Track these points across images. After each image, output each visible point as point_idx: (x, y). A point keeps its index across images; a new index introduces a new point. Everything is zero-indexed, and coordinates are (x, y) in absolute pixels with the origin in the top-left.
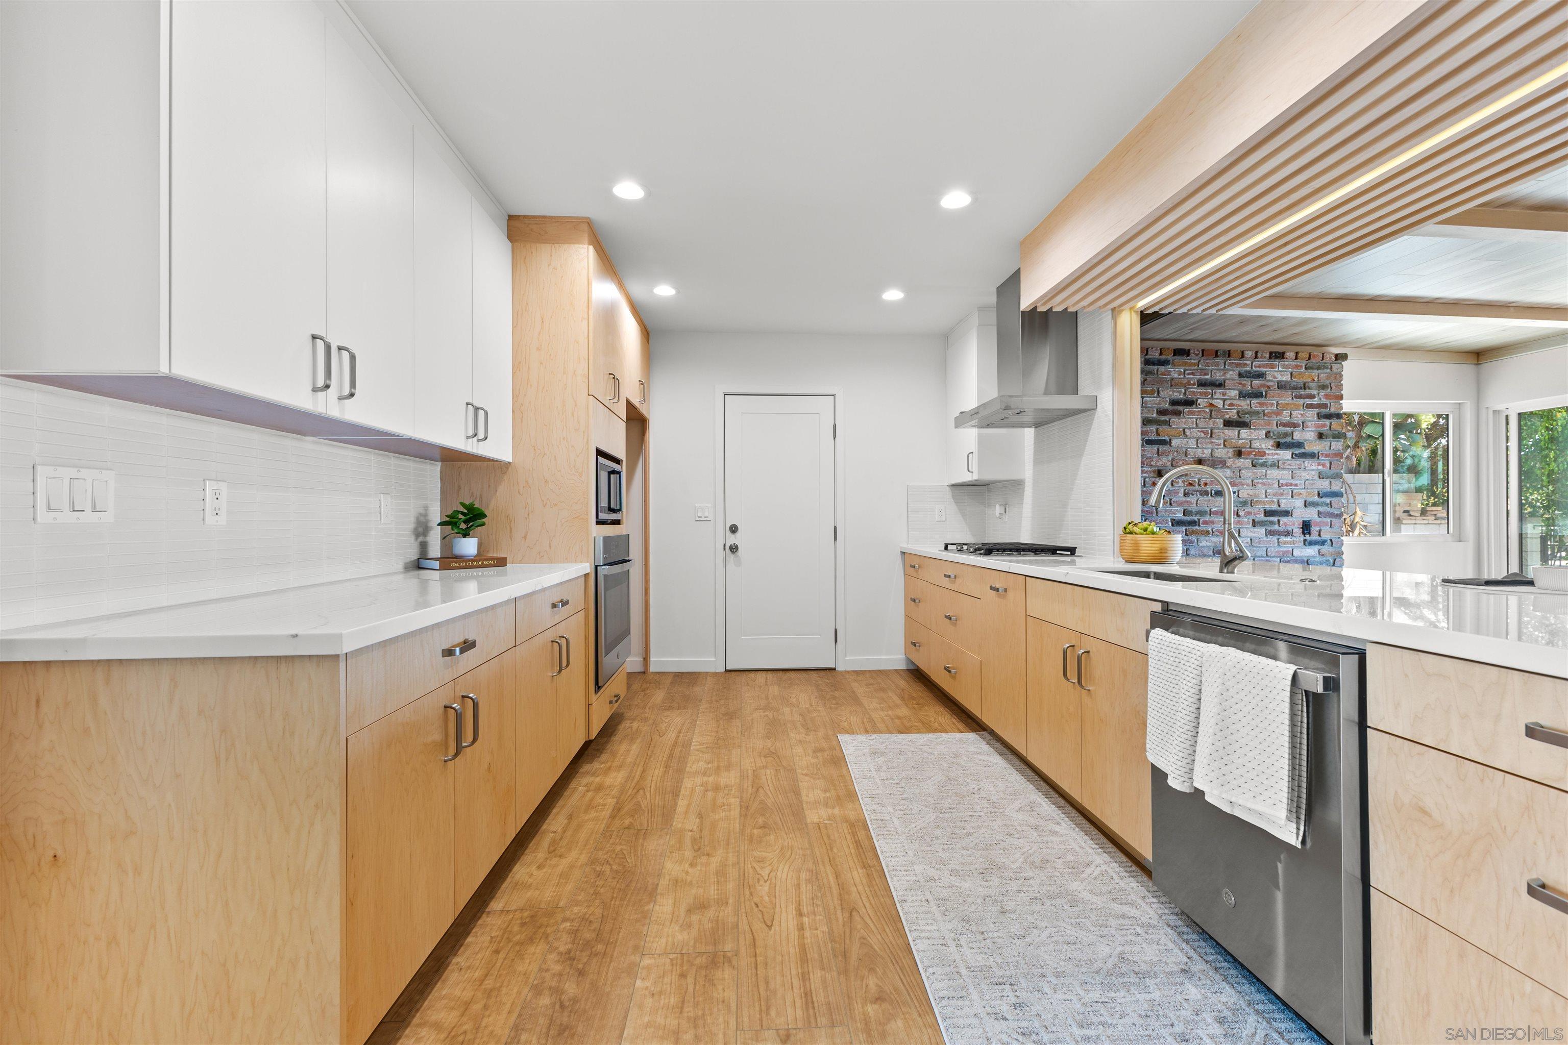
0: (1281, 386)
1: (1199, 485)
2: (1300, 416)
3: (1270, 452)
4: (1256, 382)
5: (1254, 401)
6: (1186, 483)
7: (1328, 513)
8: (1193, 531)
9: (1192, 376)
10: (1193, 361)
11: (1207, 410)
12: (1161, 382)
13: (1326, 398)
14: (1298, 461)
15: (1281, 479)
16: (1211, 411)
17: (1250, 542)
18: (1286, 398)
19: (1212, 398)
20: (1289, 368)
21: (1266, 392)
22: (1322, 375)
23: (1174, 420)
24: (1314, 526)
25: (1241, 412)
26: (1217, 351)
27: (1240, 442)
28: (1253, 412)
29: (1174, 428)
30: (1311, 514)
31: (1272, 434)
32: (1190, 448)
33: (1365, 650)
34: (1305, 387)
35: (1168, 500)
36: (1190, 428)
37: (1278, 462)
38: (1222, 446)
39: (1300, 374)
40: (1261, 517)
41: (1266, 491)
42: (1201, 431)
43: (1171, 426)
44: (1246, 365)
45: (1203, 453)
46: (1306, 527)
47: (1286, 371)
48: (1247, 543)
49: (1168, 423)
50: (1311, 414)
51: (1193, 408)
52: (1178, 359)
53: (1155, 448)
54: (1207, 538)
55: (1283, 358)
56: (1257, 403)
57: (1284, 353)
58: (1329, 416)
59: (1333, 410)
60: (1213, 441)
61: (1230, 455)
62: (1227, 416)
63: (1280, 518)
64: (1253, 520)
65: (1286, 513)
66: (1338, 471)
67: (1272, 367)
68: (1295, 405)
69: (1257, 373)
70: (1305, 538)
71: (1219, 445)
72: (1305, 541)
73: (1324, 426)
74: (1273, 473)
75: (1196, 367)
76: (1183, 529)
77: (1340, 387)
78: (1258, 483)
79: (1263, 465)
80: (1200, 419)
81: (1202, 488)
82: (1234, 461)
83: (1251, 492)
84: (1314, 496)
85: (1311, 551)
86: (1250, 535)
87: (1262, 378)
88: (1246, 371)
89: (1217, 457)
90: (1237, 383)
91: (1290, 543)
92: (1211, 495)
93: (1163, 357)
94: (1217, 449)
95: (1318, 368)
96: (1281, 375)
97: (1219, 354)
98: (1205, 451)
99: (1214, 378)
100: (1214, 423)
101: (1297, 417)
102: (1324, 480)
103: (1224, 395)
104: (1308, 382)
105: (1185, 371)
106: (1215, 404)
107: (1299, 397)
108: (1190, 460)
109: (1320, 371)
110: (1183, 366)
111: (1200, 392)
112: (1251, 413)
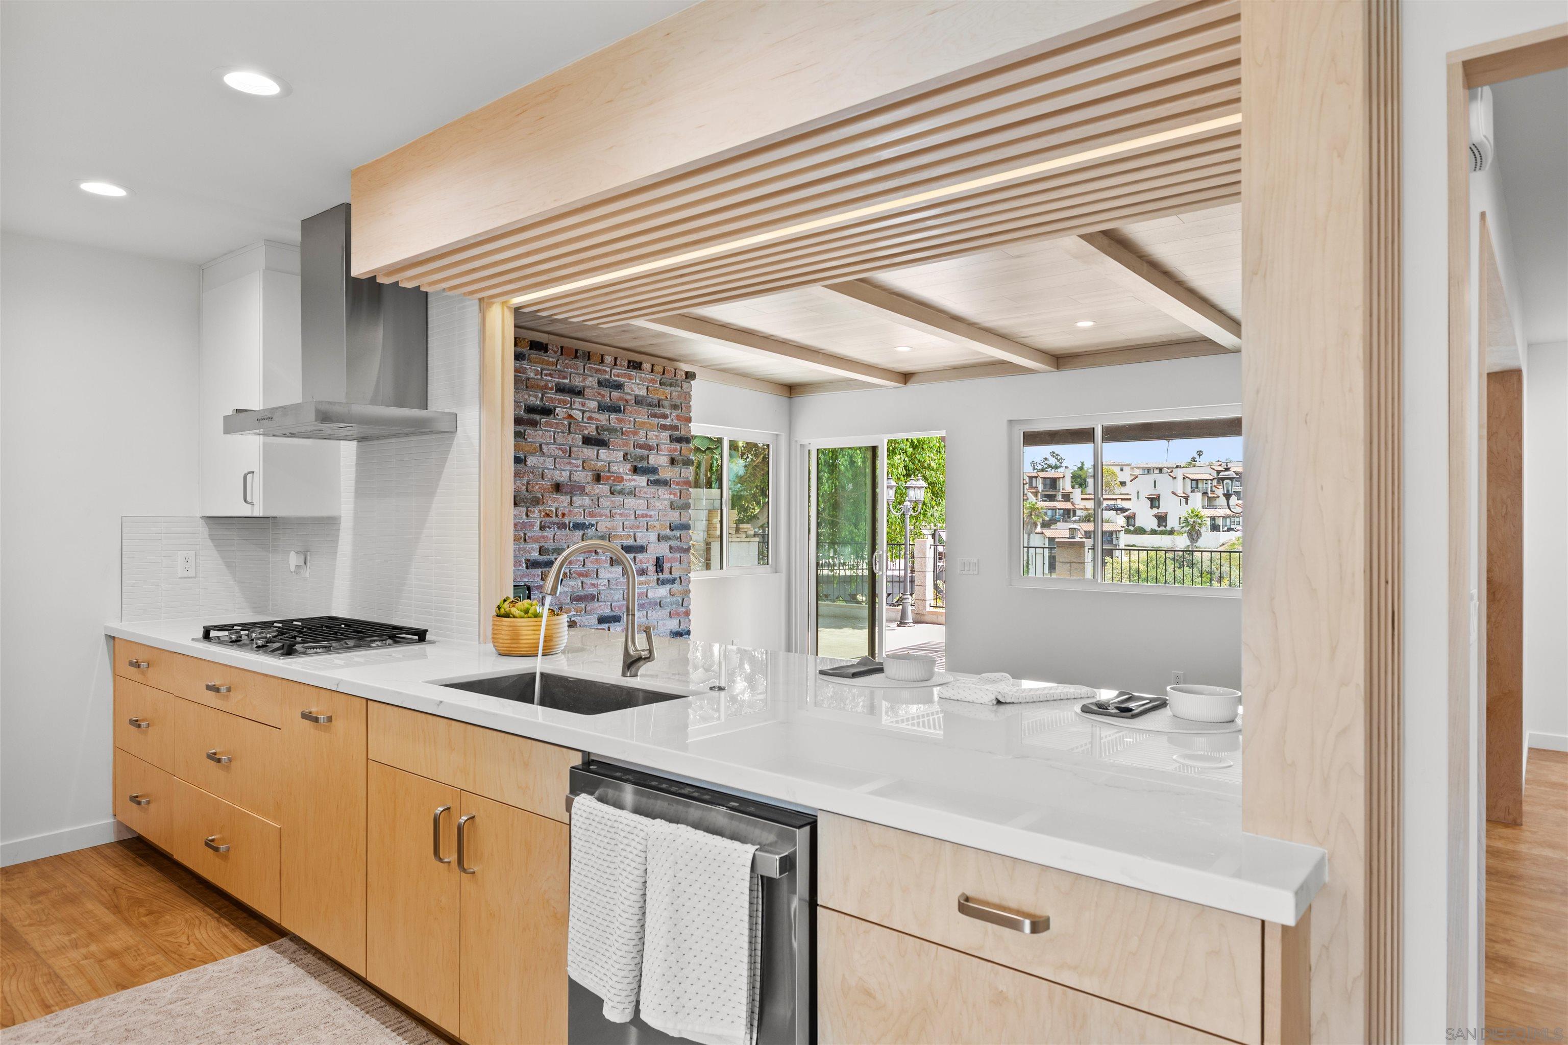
0: (639, 401)
1: (557, 516)
2: (654, 438)
3: (628, 477)
4: (615, 394)
5: (613, 416)
6: (543, 514)
7: (678, 547)
9: (549, 378)
10: (551, 360)
11: (566, 423)
13: (677, 420)
14: (653, 489)
15: (637, 509)
16: (570, 424)
17: (607, 584)
18: (641, 415)
19: (571, 408)
20: (646, 382)
21: (624, 406)
22: (674, 393)
23: (530, 431)
24: (666, 563)
25: (600, 428)
26: (576, 351)
27: (600, 464)
28: (612, 430)
29: (529, 442)
30: (662, 549)
31: (629, 457)
32: (547, 469)
33: (817, 816)
34: (659, 404)
36: (547, 444)
37: (635, 489)
38: (581, 468)
39: (655, 389)
40: (619, 554)
41: (623, 523)
42: (559, 449)
43: (526, 440)
44: (605, 371)
45: (561, 476)
46: (659, 565)
47: (642, 385)
48: (605, 585)
49: (520, 434)
50: (665, 436)
51: (551, 419)
52: (534, 355)
55: (640, 369)
56: (616, 419)
57: (641, 363)
58: (679, 440)
59: (683, 433)
60: (572, 461)
61: (589, 479)
62: (586, 432)
63: (636, 555)
64: (611, 558)
65: (642, 549)
66: (687, 501)
67: (630, 377)
68: (650, 423)
69: (615, 383)
70: (658, 577)
71: (578, 467)
72: (658, 579)
73: (675, 450)
74: (631, 502)
75: (554, 368)
76: (539, 570)
77: (689, 407)
78: (616, 514)
79: (621, 492)
80: (558, 432)
81: (559, 519)
82: (593, 487)
83: (609, 525)
84: (666, 528)
85: (663, 591)
86: (609, 576)
87: (621, 389)
88: (606, 380)
89: (575, 482)
90: (596, 392)
91: (645, 583)
92: (569, 529)
93: (518, 349)
94: (576, 471)
95: (671, 385)
96: (638, 389)
97: (578, 354)
98: (564, 473)
99: (573, 383)
100: (573, 439)
101: (652, 439)
102: (675, 510)
103: (583, 405)
104: (662, 400)
105: (542, 370)
106: (574, 416)
107: (654, 416)
108: (547, 484)
109: (672, 388)
110: (540, 364)
111: (558, 399)
112: (609, 430)
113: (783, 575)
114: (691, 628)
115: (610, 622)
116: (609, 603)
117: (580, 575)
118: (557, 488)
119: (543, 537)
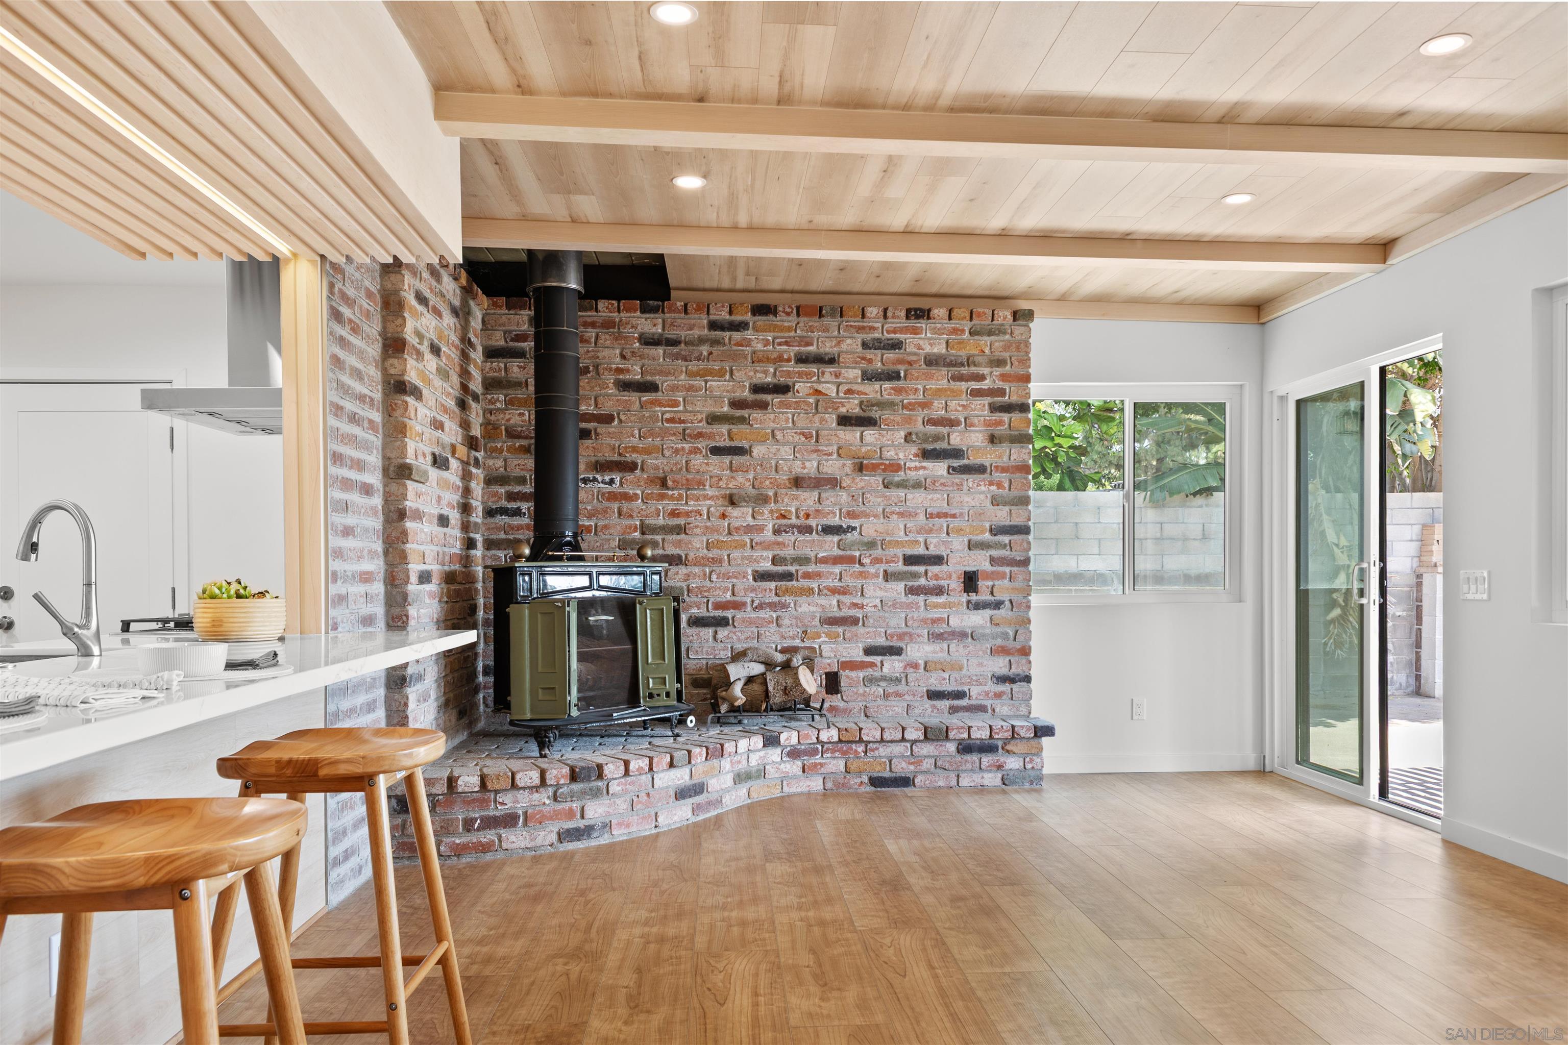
0: (932, 361)
1: (798, 517)
2: (960, 409)
3: (913, 465)
4: (890, 355)
5: (887, 385)
6: (776, 515)
7: (1004, 558)
8: (787, 590)
9: (785, 347)
10: (786, 324)
11: (811, 400)
12: (735, 357)
13: (1003, 381)
14: (957, 478)
15: (930, 507)
16: (817, 402)
17: (879, 605)
18: (940, 380)
19: (819, 381)
20: (943, 334)
21: (906, 371)
22: (997, 344)
23: (756, 415)
24: (983, 580)
25: (865, 403)
26: (821, 309)
27: (864, 449)
28: (885, 403)
29: (757, 428)
30: (980, 562)
31: (914, 437)
32: (782, 459)
34: (969, 362)
35: (748, 541)
36: (782, 429)
37: (926, 480)
38: (835, 456)
39: (961, 342)
40: (900, 566)
41: (905, 526)
42: (800, 434)
43: (752, 426)
44: (872, 329)
45: (804, 468)
46: (970, 581)
47: (937, 338)
48: (875, 606)
49: (743, 420)
50: (980, 407)
51: (788, 398)
52: (761, 320)
53: (727, 459)
54: (810, 599)
55: (929, 318)
56: (892, 388)
57: (929, 311)
58: (1008, 408)
59: (1014, 399)
60: (820, 448)
61: (848, 470)
62: (843, 410)
63: (929, 568)
64: (885, 571)
65: (938, 560)
66: (1023, 493)
67: (916, 331)
68: (952, 391)
69: (890, 342)
70: (969, 598)
71: (830, 454)
72: (969, 602)
73: (1000, 423)
74: (917, 499)
76: (773, 585)
77: (1025, 361)
78: (893, 513)
79: (902, 485)
80: (799, 414)
81: (802, 521)
82: (854, 479)
83: (881, 528)
84: (983, 532)
85: (979, 619)
86: (880, 593)
87: (900, 349)
88: (874, 339)
89: (826, 473)
90: (859, 357)
91: (944, 606)
92: (817, 533)
93: (737, 318)
94: (827, 460)
95: (990, 333)
96: (931, 345)
97: (824, 312)
98: (808, 464)
99: (822, 350)
100: (822, 420)
101: (956, 410)
102: (1001, 507)
103: (837, 376)
104: (973, 356)
105: (774, 339)
106: (823, 391)
107: (960, 378)
108: (783, 478)
109: (993, 338)
110: (770, 331)
111: (799, 373)
112: (881, 405)
113: (1248, 607)
114: (1033, 673)
115: (884, 654)
116: (883, 630)
117: (834, 591)
118: (797, 482)
119: (778, 544)
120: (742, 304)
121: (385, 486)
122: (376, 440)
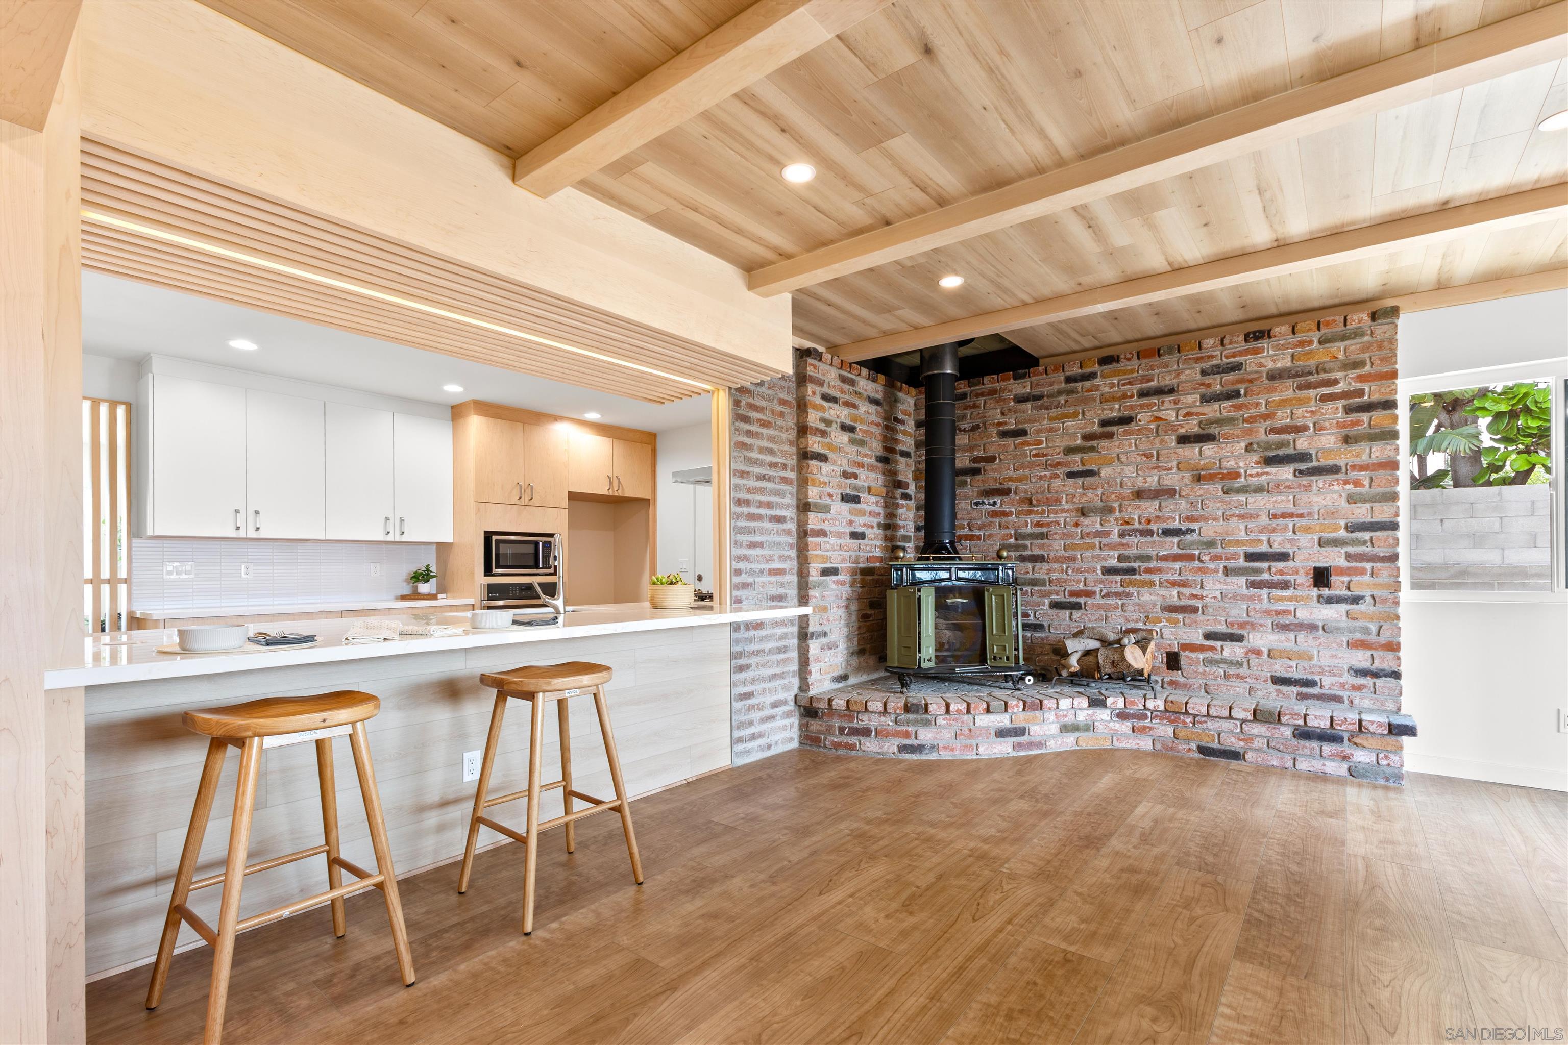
0: (1273, 376)
1: (1140, 523)
2: (1308, 415)
3: (1254, 471)
4: (1230, 377)
5: (1226, 404)
6: (1120, 522)
7: (1364, 554)
8: (1130, 582)
9: (1129, 387)
10: (1129, 368)
11: (1152, 426)
12: (1085, 401)
13: (1361, 382)
14: (1304, 480)
15: (1274, 508)
16: (1158, 427)
17: (1219, 596)
18: (1287, 390)
19: (1159, 410)
20: (1287, 349)
21: (1246, 389)
22: (1353, 348)
23: (1104, 443)
24: (1337, 575)
25: (1204, 422)
26: (1159, 350)
27: (1202, 463)
28: (1224, 420)
29: (1104, 454)
30: (1334, 558)
31: (1255, 447)
32: (1126, 477)
34: (1319, 370)
35: (1098, 544)
36: (1126, 453)
37: (1268, 484)
38: (1175, 470)
39: (1310, 353)
40: (1241, 562)
41: (1246, 527)
42: (1142, 455)
43: (1100, 452)
44: (1211, 357)
45: (1145, 482)
46: (1321, 577)
47: (1281, 354)
48: (1215, 598)
49: (1092, 449)
50: (1335, 412)
51: (1133, 426)
52: (1107, 368)
53: (1080, 481)
54: (1151, 590)
55: (1269, 337)
56: (1232, 406)
57: (1269, 331)
58: (1368, 407)
59: (1376, 397)
60: (1161, 465)
61: (1187, 481)
62: (1182, 431)
63: (1272, 564)
64: (1225, 567)
65: (1283, 557)
66: (1388, 490)
67: (1256, 351)
68: (1299, 399)
69: (1229, 366)
70: (1320, 593)
71: (1170, 469)
72: (1319, 596)
73: (1358, 422)
74: (1258, 502)
76: (1118, 578)
77: (1392, 357)
78: (1233, 515)
79: (1243, 490)
80: (1141, 438)
81: (1144, 526)
82: (1192, 488)
83: (1220, 530)
84: (1337, 529)
85: (1332, 613)
86: (1220, 587)
87: (1239, 370)
88: (1213, 366)
89: (1167, 485)
90: (1198, 384)
91: (1290, 599)
92: (1157, 535)
93: (1087, 370)
94: (1167, 475)
95: (1344, 338)
96: (1274, 361)
97: (1162, 352)
98: (1149, 479)
99: (1162, 384)
100: (1162, 442)
101: (1304, 417)
102: (1359, 505)
103: (1176, 403)
104: (1324, 363)
105: (1119, 381)
106: (1163, 417)
107: (1309, 386)
108: (1127, 492)
109: (1347, 343)
110: (1115, 376)
111: (1140, 405)
112: (1219, 422)
114: (1403, 669)
115: (1225, 640)
116: (1223, 619)
117: (1174, 584)
118: (1139, 494)
119: (1123, 545)
120: (1090, 359)
121: (798, 516)
122: (792, 489)
